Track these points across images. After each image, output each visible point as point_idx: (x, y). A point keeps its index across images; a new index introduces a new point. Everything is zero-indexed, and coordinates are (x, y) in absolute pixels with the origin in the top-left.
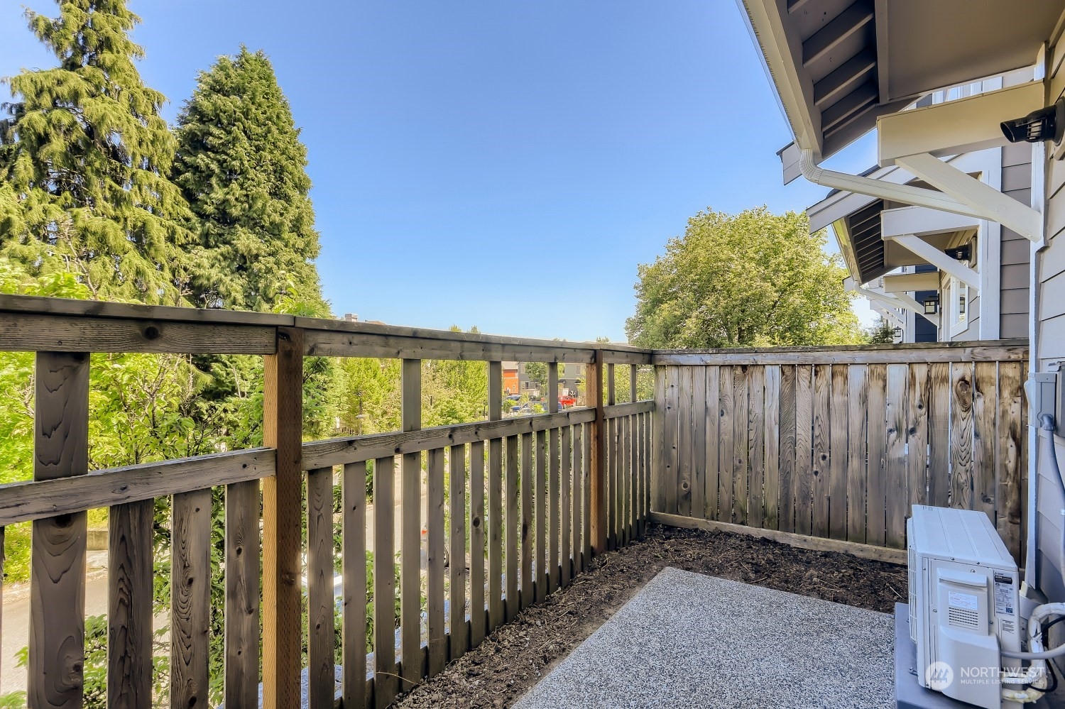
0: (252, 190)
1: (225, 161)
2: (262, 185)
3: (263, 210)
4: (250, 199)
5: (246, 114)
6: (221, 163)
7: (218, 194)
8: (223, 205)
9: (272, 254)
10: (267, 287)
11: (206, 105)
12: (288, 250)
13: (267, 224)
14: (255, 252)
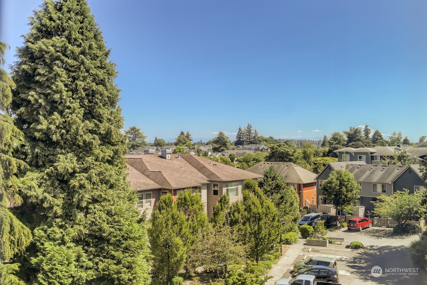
0: (68, 117)
1: (49, 94)
2: (76, 111)
3: (77, 133)
4: (66, 126)
5: (64, 53)
6: (46, 95)
7: (44, 125)
8: (47, 133)
9: (86, 170)
10: (80, 200)
11: (35, 47)
12: (99, 163)
13: (81, 144)
14: (71, 171)
